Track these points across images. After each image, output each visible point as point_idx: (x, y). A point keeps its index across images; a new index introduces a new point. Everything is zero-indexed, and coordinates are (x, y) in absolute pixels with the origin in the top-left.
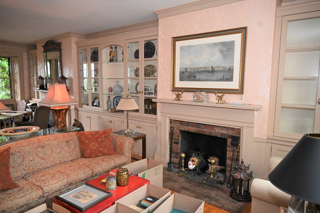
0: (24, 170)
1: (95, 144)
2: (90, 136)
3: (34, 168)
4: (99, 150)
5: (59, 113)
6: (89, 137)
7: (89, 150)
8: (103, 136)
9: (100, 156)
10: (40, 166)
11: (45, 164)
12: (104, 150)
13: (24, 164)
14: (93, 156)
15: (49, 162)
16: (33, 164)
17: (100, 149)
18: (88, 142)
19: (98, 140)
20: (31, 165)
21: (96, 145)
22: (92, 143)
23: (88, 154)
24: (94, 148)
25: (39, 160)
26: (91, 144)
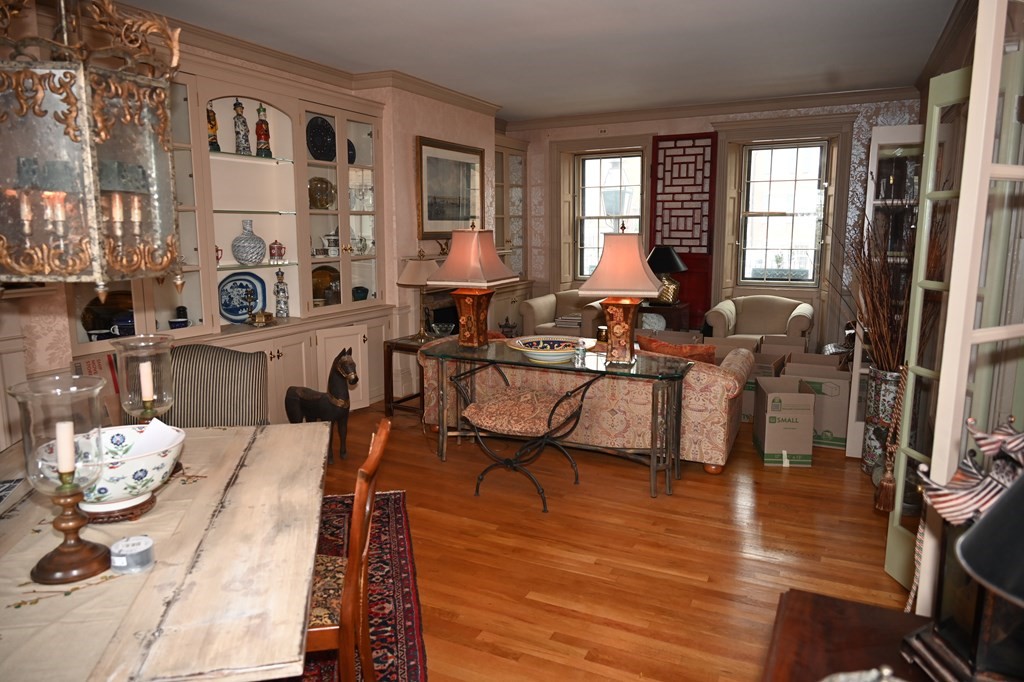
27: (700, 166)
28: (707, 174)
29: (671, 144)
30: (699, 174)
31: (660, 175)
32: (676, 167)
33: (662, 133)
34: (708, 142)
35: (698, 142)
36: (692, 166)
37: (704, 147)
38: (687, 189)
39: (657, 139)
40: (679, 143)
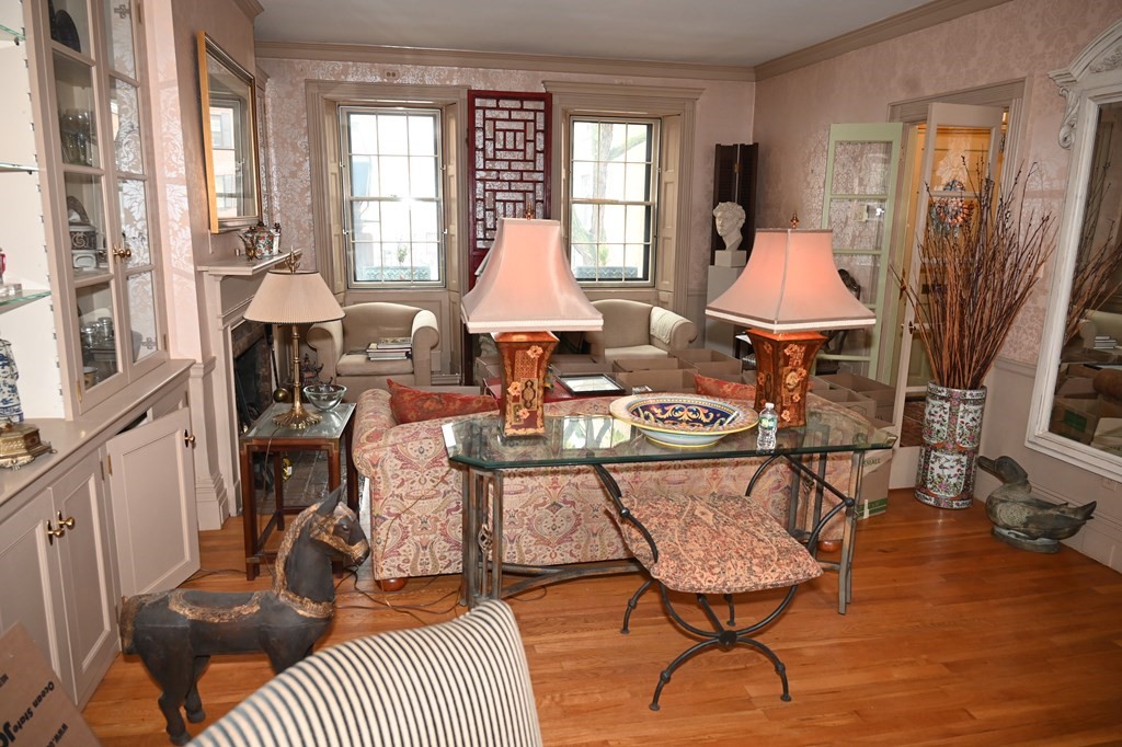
27: (530, 137)
28: (540, 146)
29: (491, 103)
30: (530, 146)
31: (479, 144)
32: (501, 134)
33: (479, 86)
34: (541, 105)
35: (528, 105)
36: (520, 136)
37: (535, 111)
38: (515, 166)
39: (473, 95)
40: (503, 103)
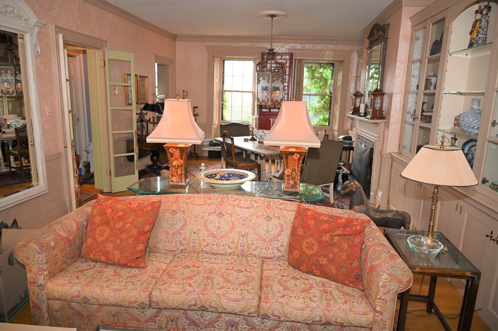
0: (181, 244)
1: (313, 244)
2: (312, 223)
3: (197, 246)
4: (318, 260)
5: (287, 159)
6: (310, 223)
7: (299, 252)
8: (339, 232)
9: (316, 276)
10: (206, 246)
11: (215, 247)
12: (329, 266)
13: (183, 234)
14: (302, 268)
15: (221, 246)
16: (196, 240)
17: (320, 259)
18: (302, 233)
19: (322, 238)
20: (193, 240)
21: (316, 248)
22: (309, 240)
23: (294, 260)
24: (310, 252)
25: (206, 236)
26: (306, 240)
